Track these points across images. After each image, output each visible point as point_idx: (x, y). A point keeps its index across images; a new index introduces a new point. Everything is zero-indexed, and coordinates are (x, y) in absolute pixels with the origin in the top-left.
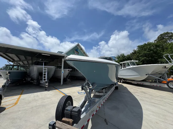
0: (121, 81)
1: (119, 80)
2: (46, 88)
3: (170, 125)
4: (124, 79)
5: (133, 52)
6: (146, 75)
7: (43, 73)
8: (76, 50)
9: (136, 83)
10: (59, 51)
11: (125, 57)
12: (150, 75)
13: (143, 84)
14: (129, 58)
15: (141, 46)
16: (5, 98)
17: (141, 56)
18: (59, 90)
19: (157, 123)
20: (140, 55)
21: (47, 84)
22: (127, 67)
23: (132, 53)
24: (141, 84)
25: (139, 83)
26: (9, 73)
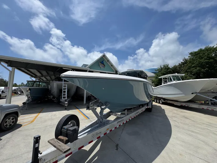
0: (161, 101)
1: (158, 100)
2: (65, 106)
3: (199, 159)
4: (164, 99)
5: (183, 61)
6: (192, 93)
7: (63, 90)
8: (101, 63)
9: (179, 104)
10: (84, 64)
11: (169, 68)
12: (198, 94)
13: (189, 106)
14: (175, 70)
15: (195, 53)
16: (21, 116)
17: (193, 67)
18: (80, 109)
19: (180, 154)
20: (193, 65)
21: (67, 102)
22: (169, 83)
23: (182, 63)
24: (186, 106)
25: (184, 104)
26: (30, 89)
